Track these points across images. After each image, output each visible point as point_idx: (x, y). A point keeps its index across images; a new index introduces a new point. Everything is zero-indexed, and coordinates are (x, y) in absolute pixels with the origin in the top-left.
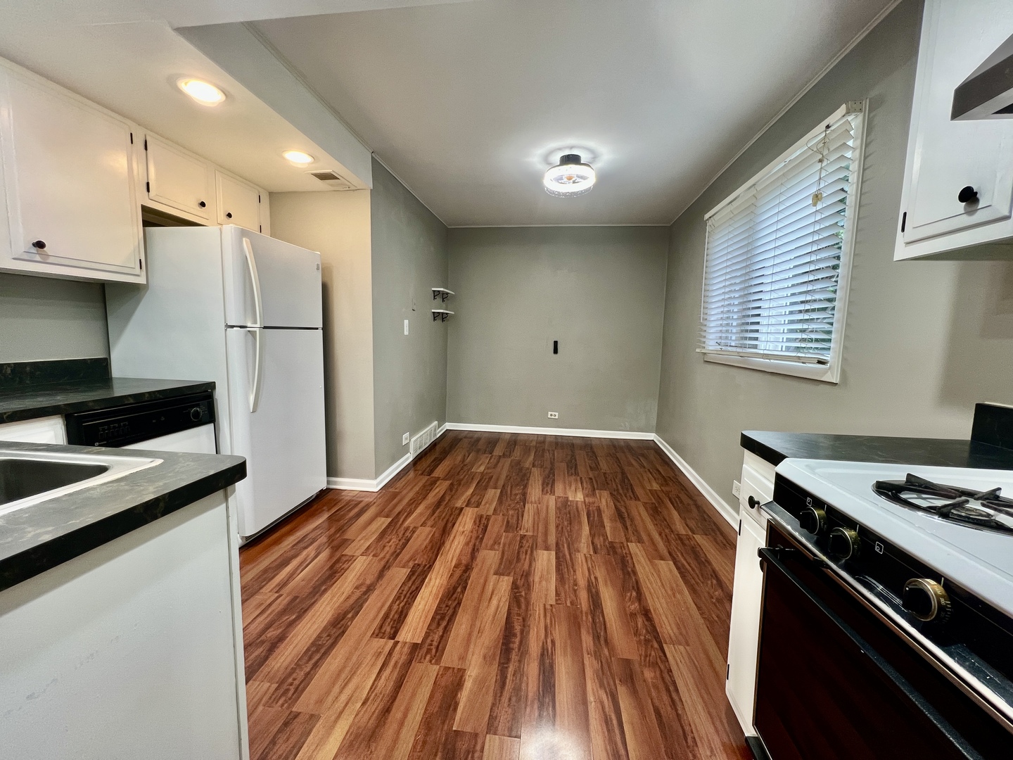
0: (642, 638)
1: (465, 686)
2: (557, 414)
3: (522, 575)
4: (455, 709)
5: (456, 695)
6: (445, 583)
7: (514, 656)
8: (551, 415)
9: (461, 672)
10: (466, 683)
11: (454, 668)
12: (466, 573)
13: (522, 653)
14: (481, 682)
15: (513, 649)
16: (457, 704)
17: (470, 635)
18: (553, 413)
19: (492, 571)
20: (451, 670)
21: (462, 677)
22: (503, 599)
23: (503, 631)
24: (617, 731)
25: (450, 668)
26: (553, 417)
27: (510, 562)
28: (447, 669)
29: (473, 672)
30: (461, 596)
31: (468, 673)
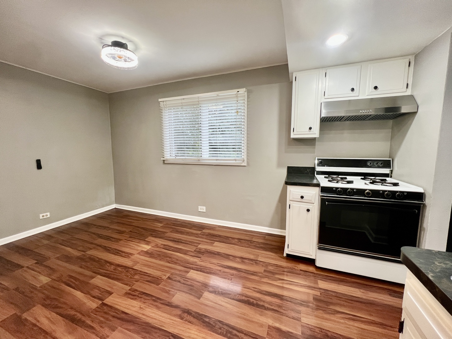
0: (254, 263)
1: (279, 327)
2: (48, 214)
3: (205, 287)
4: (292, 333)
5: (284, 332)
6: (197, 327)
7: (261, 303)
8: (43, 216)
9: (270, 327)
10: (277, 326)
11: (268, 331)
12: (191, 313)
13: (259, 300)
14: (275, 319)
15: (257, 303)
16: (289, 332)
17: (245, 319)
18: (45, 214)
19: (197, 300)
20: (269, 332)
21: (273, 328)
22: (223, 299)
23: (245, 304)
24: (295, 283)
25: (268, 332)
26: (45, 217)
27: (191, 289)
28: (268, 334)
29: (271, 322)
30: (213, 319)
31: (270, 324)
